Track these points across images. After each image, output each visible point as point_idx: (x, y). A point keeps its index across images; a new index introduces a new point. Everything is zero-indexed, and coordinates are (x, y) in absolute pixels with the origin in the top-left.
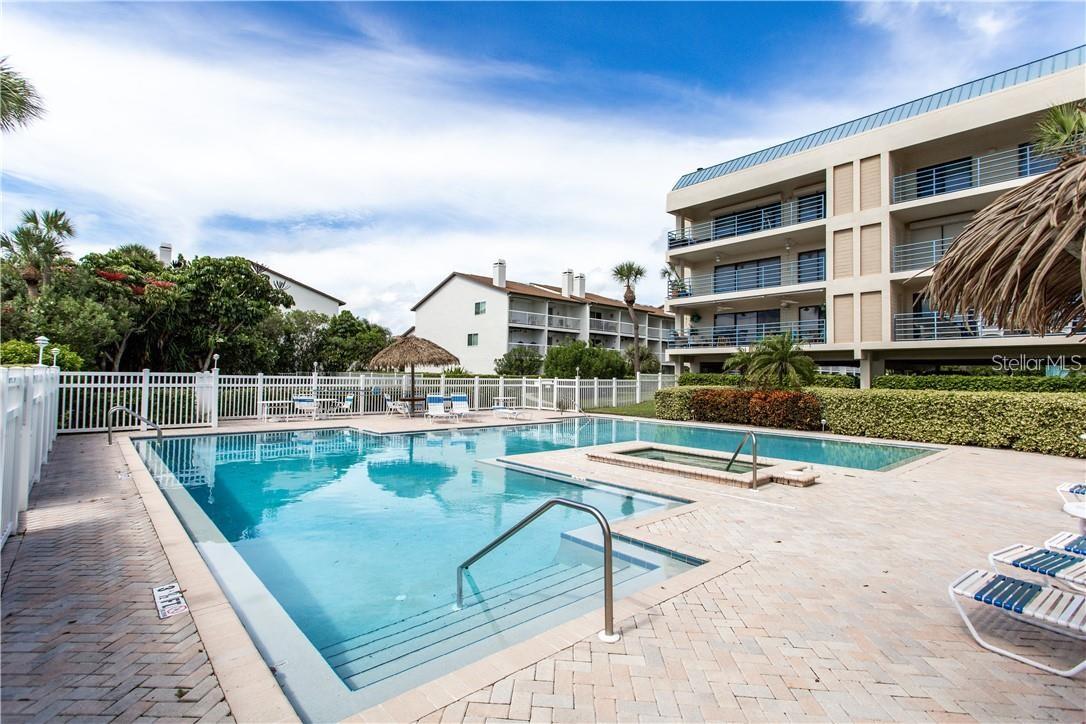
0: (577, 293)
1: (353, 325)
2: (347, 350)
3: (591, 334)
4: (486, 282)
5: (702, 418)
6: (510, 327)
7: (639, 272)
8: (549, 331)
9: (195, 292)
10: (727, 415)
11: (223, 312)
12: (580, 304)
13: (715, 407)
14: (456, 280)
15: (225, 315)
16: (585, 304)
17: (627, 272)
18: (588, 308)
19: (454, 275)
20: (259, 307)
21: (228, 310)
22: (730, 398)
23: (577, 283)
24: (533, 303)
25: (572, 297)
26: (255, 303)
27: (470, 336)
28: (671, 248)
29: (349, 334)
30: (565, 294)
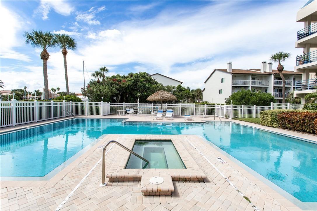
0: (268, 70)
1: (181, 89)
2: (179, 96)
3: (274, 87)
4: (224, 71)
5: (284, 127)
6: (233, 86)
7: (286, 56)
8: (251, 87)
9: (134, 82)
10: (298, 127)
11: (140, 87)
12: (270, 74)
13: (291, 122)
14: (216, 71)
15: (140, 88)
16: (272, 74)
17: (280, 57)
18: (273, 76)
19: (215, 70)
20: (149, 85)
21: (141, 86)
22: (301, 117)
23: (268, 66)
24: (245, 76)
25: (265, 72)
26: (148, 84)
27: (220, 90)
28: (299, 39)
29: (180, 92)
30: (262, 72)
